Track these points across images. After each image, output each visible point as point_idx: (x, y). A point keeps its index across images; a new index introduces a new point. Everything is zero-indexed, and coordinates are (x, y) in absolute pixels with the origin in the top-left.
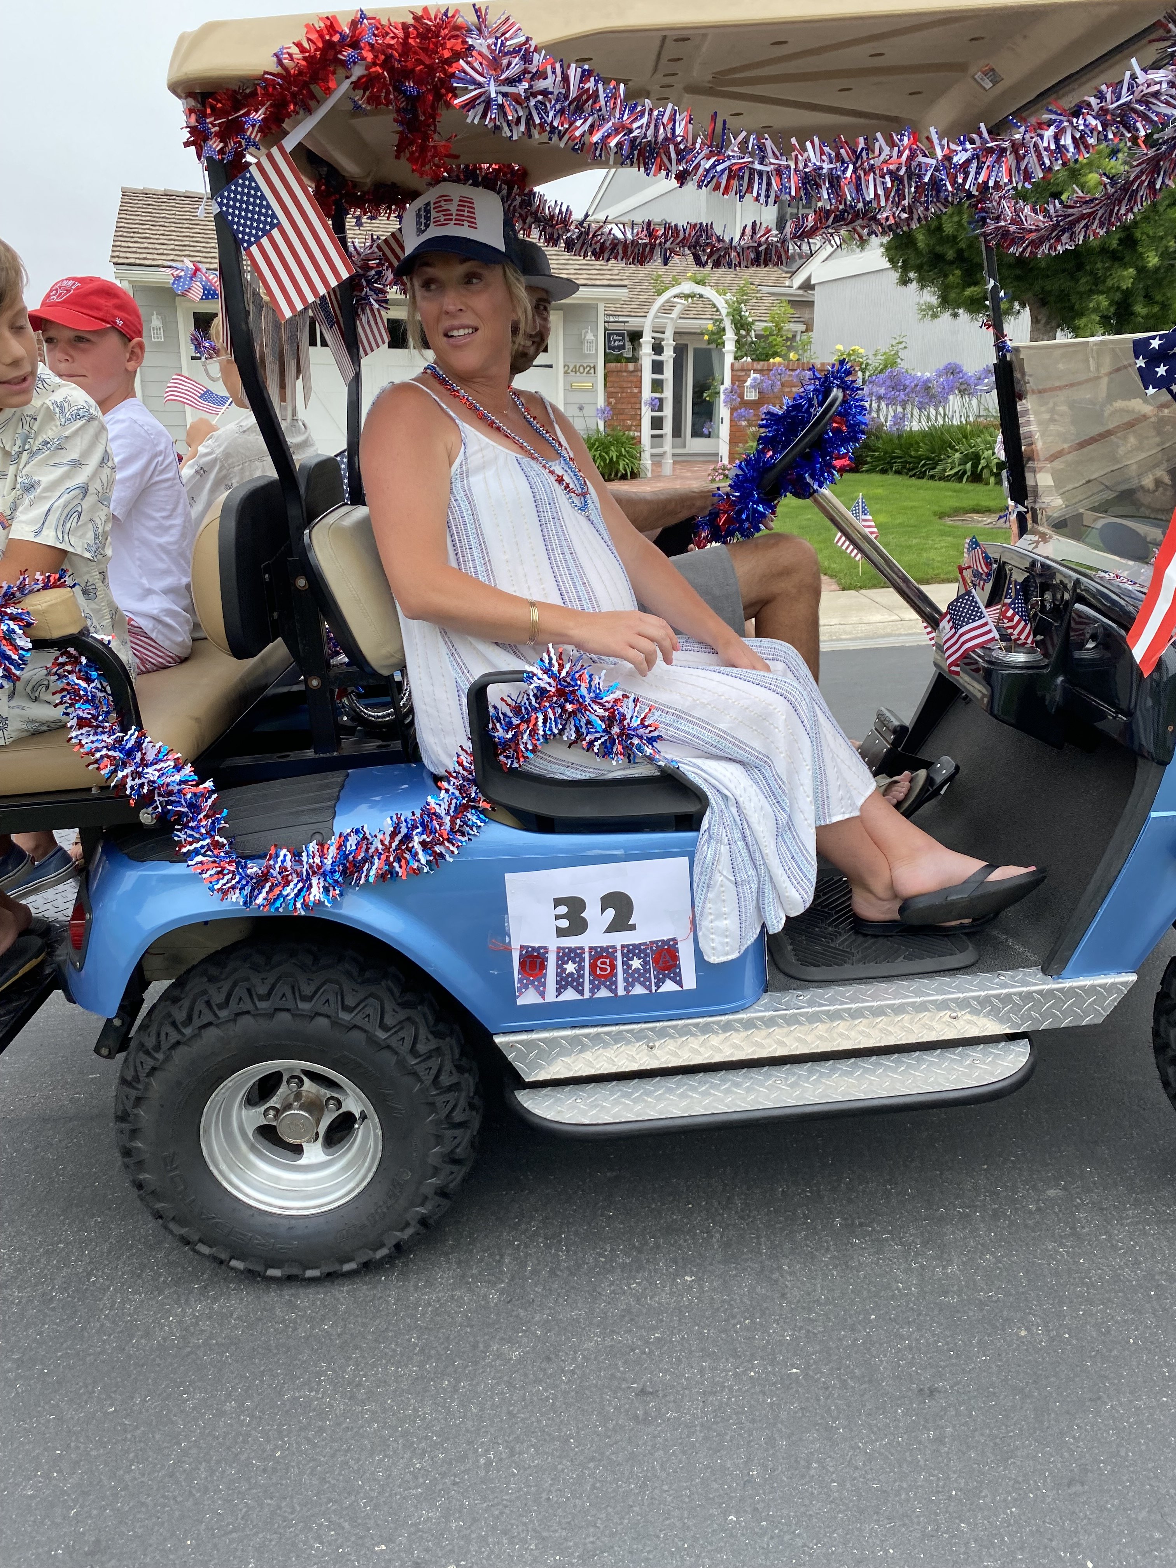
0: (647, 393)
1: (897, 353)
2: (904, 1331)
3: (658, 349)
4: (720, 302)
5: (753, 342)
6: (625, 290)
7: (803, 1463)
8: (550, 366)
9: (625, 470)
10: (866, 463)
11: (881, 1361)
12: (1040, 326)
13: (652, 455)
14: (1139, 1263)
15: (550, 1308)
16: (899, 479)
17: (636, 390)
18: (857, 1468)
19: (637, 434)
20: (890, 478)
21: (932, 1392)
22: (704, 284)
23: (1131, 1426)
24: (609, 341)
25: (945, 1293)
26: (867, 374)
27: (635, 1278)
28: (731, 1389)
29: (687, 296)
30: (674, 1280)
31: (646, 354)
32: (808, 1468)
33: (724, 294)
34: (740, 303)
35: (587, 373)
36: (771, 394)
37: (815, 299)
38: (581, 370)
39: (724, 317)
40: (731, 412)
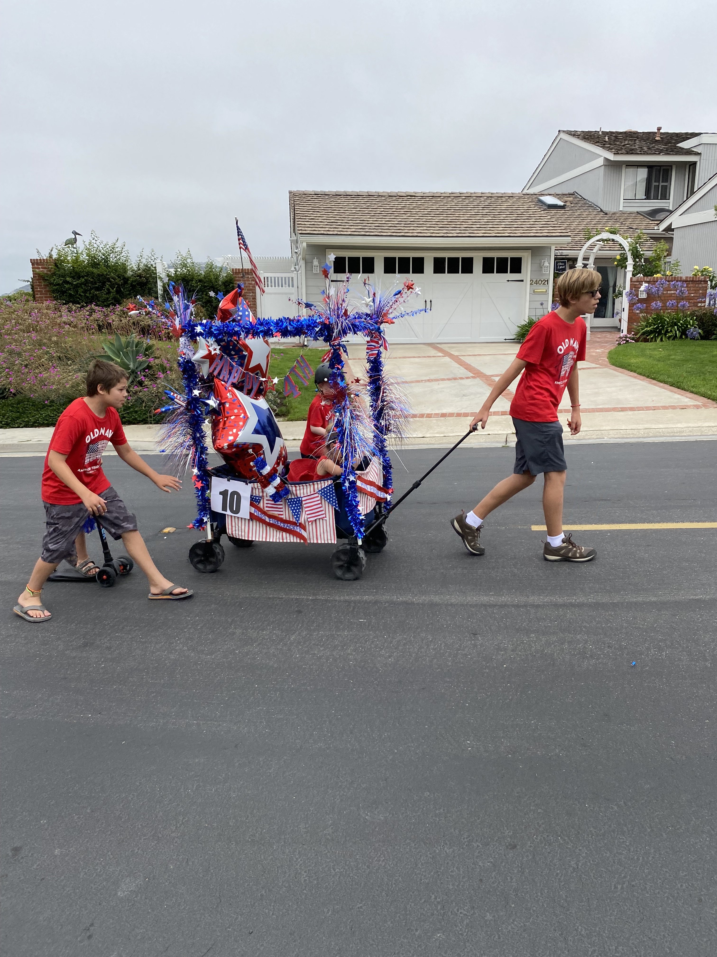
4: (625, 243)
5: (643, 265)
6: (569, 238)
8: (522, 281)
10: (714, 334)
22: (615, 234)
24: (557, 266)
26: (714, 282)
29: (603, 240)
33: (627, 238)
34: (637, 244)
35: (544, 284)
36: (657, 295)
37: (674, 236)
38: (540, 282)
39: (627, 252)
40: (631, 305)
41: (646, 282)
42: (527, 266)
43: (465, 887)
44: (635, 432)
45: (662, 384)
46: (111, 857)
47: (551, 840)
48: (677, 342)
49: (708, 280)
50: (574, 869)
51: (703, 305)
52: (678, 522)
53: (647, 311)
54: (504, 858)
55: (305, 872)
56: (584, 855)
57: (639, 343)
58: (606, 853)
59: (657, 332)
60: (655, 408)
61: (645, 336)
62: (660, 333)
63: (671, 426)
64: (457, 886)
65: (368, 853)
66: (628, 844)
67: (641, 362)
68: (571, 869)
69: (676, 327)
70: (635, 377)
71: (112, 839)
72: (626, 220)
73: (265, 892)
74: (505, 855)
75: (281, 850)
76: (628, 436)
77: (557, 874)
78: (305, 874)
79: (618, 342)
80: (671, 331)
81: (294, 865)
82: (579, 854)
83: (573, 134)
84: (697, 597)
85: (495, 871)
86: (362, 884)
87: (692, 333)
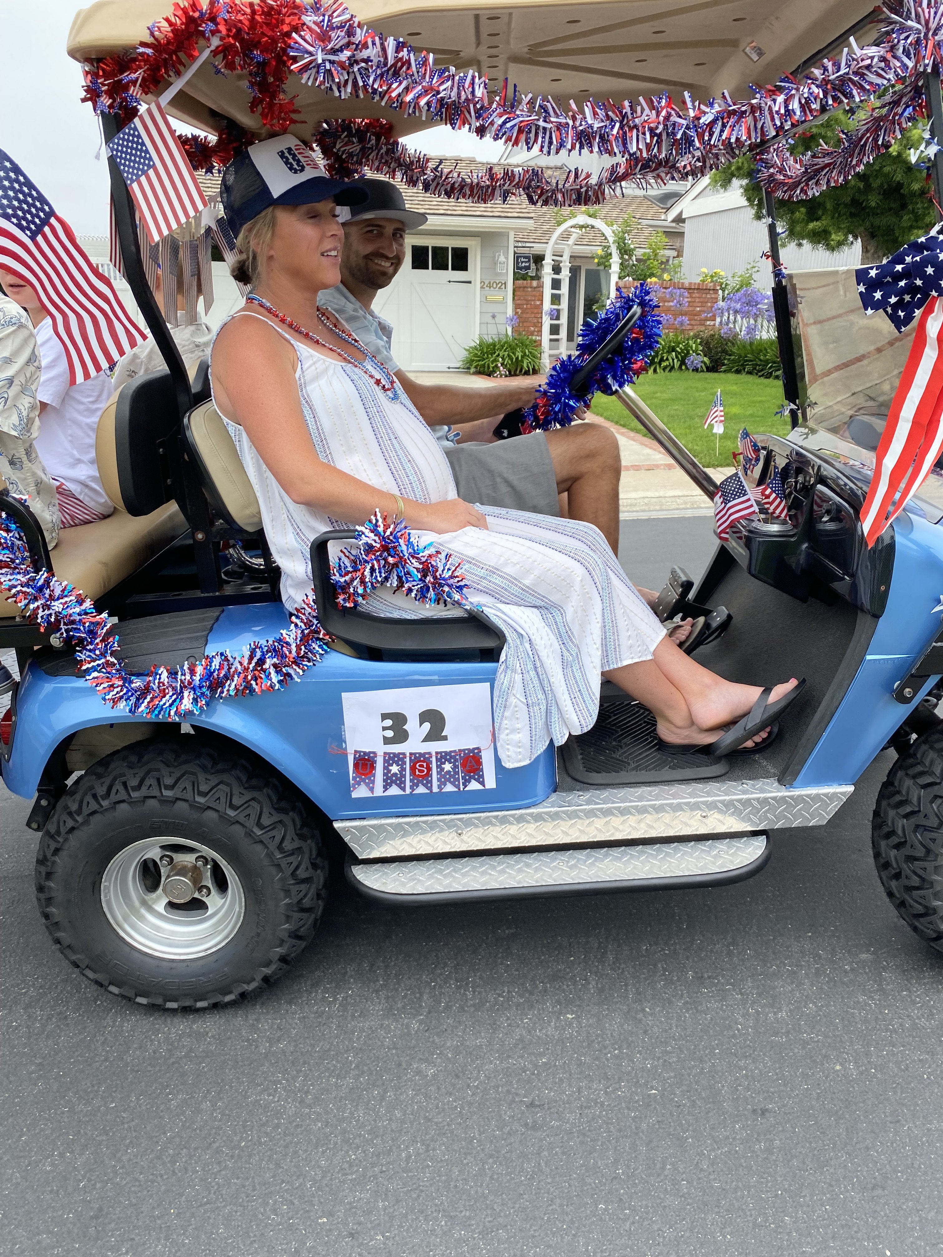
0: (547, 305)
1: (751, 275)
2: (742, 1063)
3: (557, 269)
4: (608, 232)
5: (634, 265)
6: (532, 221)
7: (659, 1165)
8: (470, 282)
9: (528, 367)
10: (724, 365)
11: (723, 1086)
12: (869, 255)
13: (550, 356)
14: (933, 1014)
15: (459, 1037)
16: (750, 378)
17: (538, 303)
18: (702, 1170)
19: (538, 338)
20: (743, 377)
21: (764, 1112)
22: (595, 217)
23: (923, 1144)
24: (518, 263)
25: (776, 1034)
26: (726, 292)
27: (526, 1015)
28: (602, 1104)
29: (581, 227)
30: (558, 1018)
31: (547, 274)
32: (663, 1168)
33: (612, 225)
34: (624, 233)
35: (500, 288)
38: (495, 286)
39: (611, 244)
42: (475, 260)
48: (675, 374)
49: (718, 288)
51: (712, 323)
69: (674, 354)
80: (667, 359)
87: (692, 362)
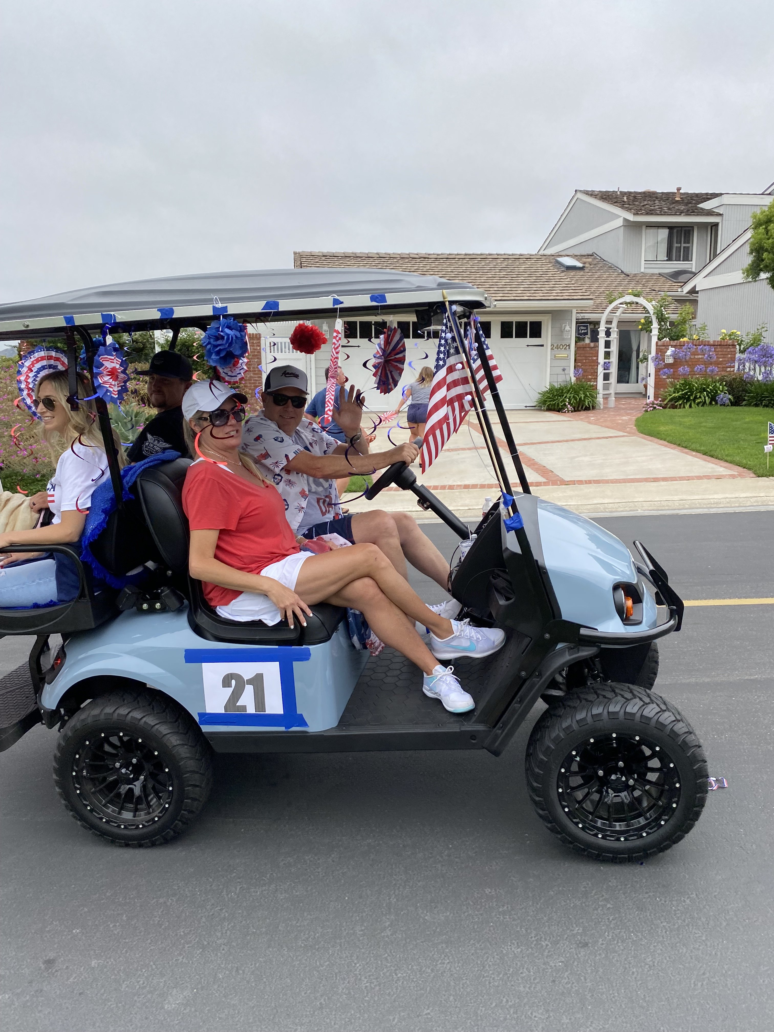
0: (601, 359)
1: (761, 334)
3: (608, 334)
4: (649, 306)
5: (668, 329)
6: (591, 301)
8: (542, 346)
9: (589, 404)
13: (603, 395)
16: (769, 410)
17: (595, 358)
19: (595, 383)
20: (762, 410)
22: (639, 296)
24: (579, 330)
26: (742, 347)
29: (627, 303)
31: (602, 337)
33: (651, 301)
34: (661, 307)
35: (565, 349)
36: (684, 360)
37: (699, 299)
38: (561, 347)
39: (652, 315)
40: (657, 371)
41: (672, 346)
42: (547, 331)
43: (537, 989)
44: (670, 503)
45: (694, 453)
46: (154, 967)
47: (623, 936)
48: (706, 408)
49: (736, 344)
50: (650, 967)
51: (732, 369)
52: (724, 599)
53: (674, 376)
54: (576, 957)
55: (366, 978)
56: (659, 951)
57: (667, 410)
58: (682, 949)
59: (685, 398)
60: (688, 478)
61: (673, 402)
62: (688, 400)
63: (707, 497)
64: (529, 988)
65: (431, 955)
66: (704, 938)
67: (671, 430)
68: (647, 966)
69: (705, 393)
70: (666, 446)
71: (152, 948)
72: (648, 281)
73: (325, 1000)
74: (576, 954)
75: (338, 954)
76: (663, 508)
77: (633, 973)
78: (366, 980)
79: (644, 409)
80: (700, 397)
81: (353, 970)
82: (654, 951)
83: (591, 194)
84: (752, 678)
85: (567, 971)
86: (428, 989)
87: (722, 399)
